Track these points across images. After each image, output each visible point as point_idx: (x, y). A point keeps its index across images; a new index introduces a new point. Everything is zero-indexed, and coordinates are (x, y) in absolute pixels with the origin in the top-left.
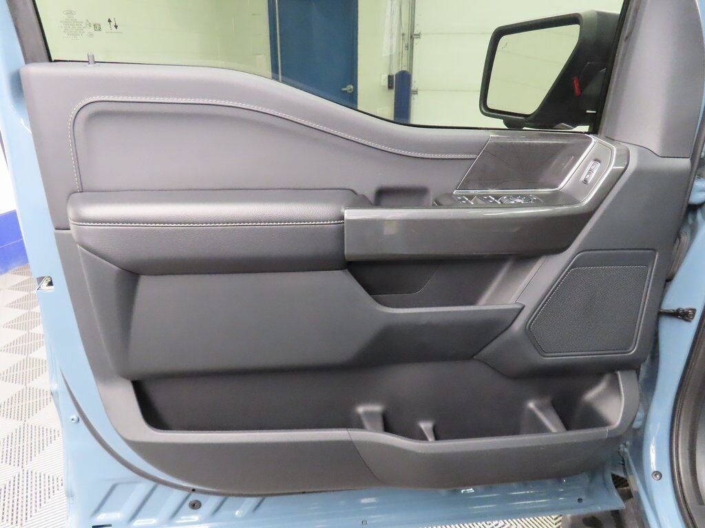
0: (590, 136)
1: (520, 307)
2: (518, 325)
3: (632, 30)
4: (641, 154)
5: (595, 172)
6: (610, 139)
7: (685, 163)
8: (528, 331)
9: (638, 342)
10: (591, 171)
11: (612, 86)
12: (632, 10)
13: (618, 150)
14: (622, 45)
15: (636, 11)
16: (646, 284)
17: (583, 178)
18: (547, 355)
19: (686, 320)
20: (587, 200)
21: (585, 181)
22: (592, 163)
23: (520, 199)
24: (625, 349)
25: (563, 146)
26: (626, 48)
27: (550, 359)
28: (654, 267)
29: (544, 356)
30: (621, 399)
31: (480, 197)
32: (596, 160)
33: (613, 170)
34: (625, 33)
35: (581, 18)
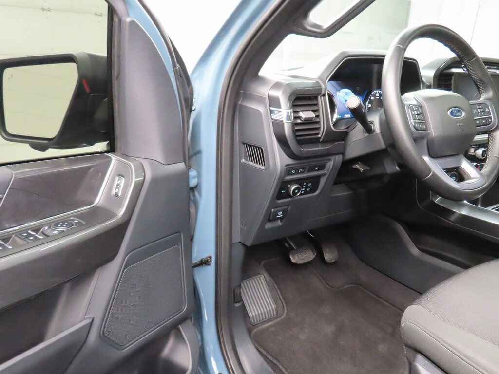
0: (109, 155)
1: (91, 320)
2: (93, 337)
3: (120, 71)
4: (151, 165)
5: (122, 185)
6: (126, 156)
7: (181, 166)
8: (103, 337)
9: (186, 301)
10: (118, 186)
11: (116, 115)
12: (116, 56)
13: (134, 165)
14: (115, 83)
15: (119, 56)
16: (181, 257)
17: (113, 193)
18: (125, 346)
19: (208, 265)
20: (122, 212)
21: (116, 194)
22: (117, 178)
23: (62, 226)
24: (180, 310)
25: (89, 168)
26: (119, 86)
27: (128, 349)
28: (182, 243)
29: (123, 349)
30: (187, 346)
31: (19, 234)
32: (119, 175)
33: (136, 181)
34: (115, 73)
35: (75, 57)
